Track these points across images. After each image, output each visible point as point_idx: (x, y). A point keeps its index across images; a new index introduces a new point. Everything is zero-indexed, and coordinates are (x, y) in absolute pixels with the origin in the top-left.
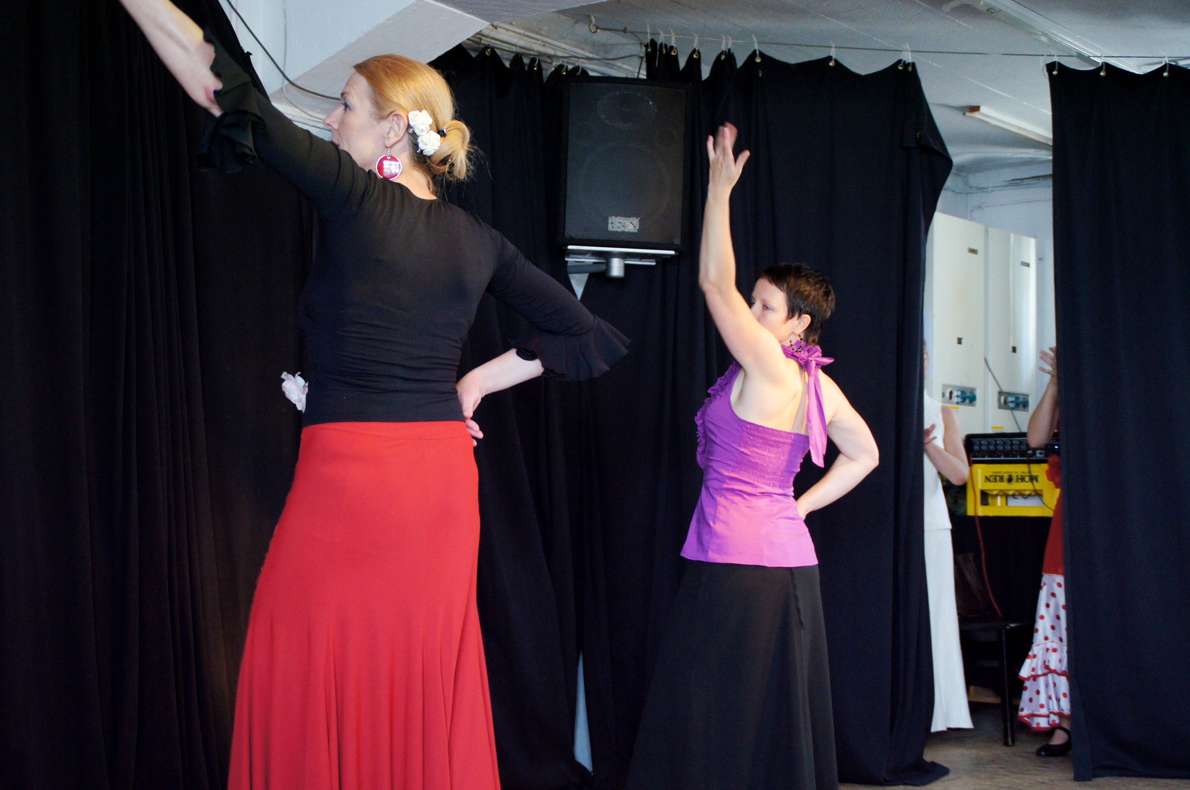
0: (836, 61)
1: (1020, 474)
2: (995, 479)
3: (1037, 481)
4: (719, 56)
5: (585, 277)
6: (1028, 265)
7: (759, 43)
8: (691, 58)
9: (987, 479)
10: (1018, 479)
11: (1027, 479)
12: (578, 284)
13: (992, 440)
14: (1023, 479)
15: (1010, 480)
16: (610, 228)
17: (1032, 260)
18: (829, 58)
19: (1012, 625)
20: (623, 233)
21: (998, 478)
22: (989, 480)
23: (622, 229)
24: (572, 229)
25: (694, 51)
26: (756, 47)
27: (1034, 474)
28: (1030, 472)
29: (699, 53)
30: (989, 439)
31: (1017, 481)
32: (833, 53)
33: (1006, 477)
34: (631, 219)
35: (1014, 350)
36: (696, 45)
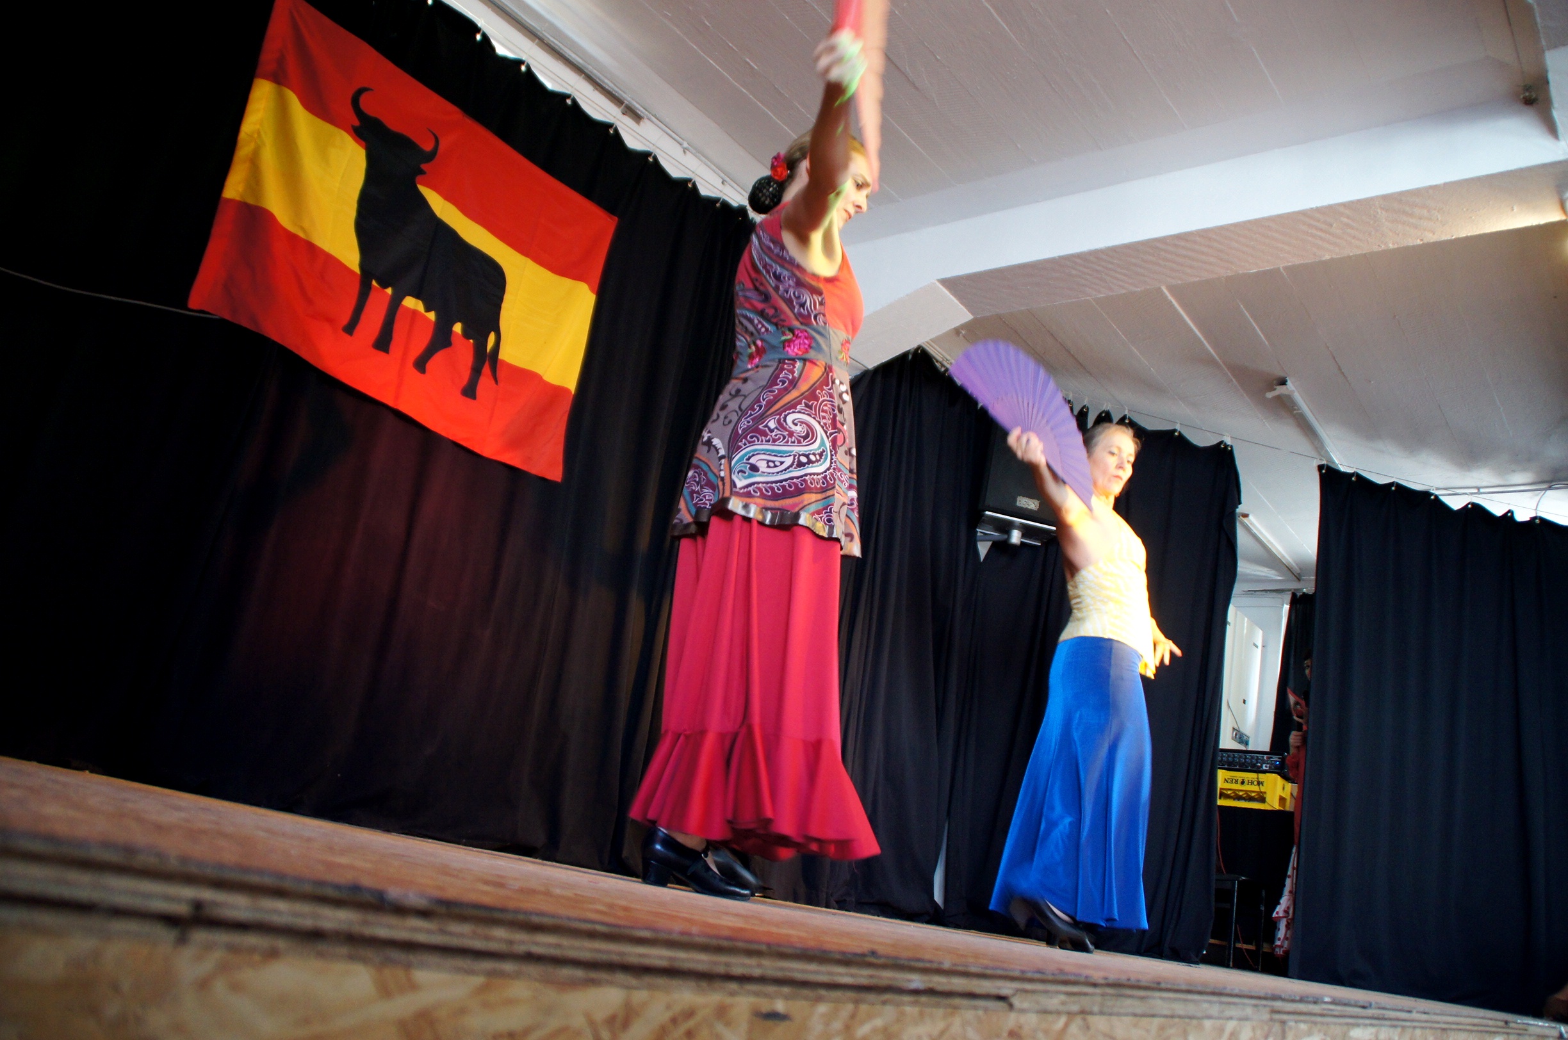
0: (1179, 432)
1: (1250, 779)
2: (1232, 781)
3: (1263, 785)
4: (1101, 413)
5: (989, 544)
6: (1257, 647)
7: (1129, 410)
8: (1081, 411)
9: (1226, 780)
10: (1249, 782)
11: (1255, 783)
12: (983, 549)
13: (1231, 754)
14: (1252, 783)
15: (1243, 783)
16: (1018, 504)
17: (1260, 644)
18: (1175, 430)
19: (1243, 878)
20: (1026, 509)
21: (1234, 781)
22: (1227, 782)
23: (1027, 506)
24: (989, 501)
25: (1084, 407)
26: (1126, 413)
27: (1260, 780)
28: (1258, 778)
29: (1088, 409)
30: (1229, 753)
31: (1248, 784)
32: (1178, 427)
33: (1240, 780)
34: (1034, 501)
35: (1244, 702)
36: (1086, 402)
